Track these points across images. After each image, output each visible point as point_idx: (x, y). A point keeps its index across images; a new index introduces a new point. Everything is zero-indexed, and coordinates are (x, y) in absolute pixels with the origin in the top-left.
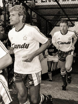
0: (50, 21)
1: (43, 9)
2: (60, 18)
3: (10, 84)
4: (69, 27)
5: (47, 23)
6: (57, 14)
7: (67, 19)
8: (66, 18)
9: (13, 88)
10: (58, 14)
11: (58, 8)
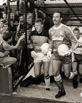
1: (51, 7)
3: (14, 86)
4: (79, 27)
6: (65, 13)
7: (76, 18)
9: (18, 91)
11: (66, 7)
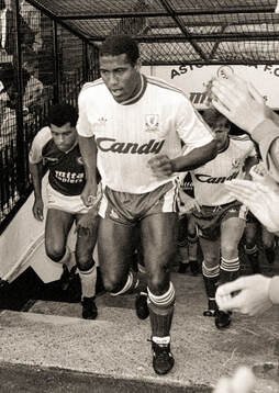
0: (99, 43)
2: (148, 29)
4: (188, 67)
5: (90, 52)
6: (130, 10)
7: (176, 31)
8: (173, 30)
10: (136, 10)
